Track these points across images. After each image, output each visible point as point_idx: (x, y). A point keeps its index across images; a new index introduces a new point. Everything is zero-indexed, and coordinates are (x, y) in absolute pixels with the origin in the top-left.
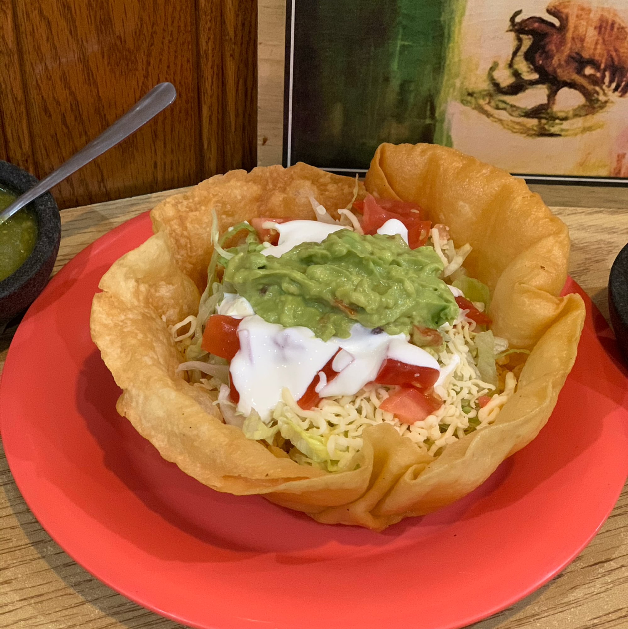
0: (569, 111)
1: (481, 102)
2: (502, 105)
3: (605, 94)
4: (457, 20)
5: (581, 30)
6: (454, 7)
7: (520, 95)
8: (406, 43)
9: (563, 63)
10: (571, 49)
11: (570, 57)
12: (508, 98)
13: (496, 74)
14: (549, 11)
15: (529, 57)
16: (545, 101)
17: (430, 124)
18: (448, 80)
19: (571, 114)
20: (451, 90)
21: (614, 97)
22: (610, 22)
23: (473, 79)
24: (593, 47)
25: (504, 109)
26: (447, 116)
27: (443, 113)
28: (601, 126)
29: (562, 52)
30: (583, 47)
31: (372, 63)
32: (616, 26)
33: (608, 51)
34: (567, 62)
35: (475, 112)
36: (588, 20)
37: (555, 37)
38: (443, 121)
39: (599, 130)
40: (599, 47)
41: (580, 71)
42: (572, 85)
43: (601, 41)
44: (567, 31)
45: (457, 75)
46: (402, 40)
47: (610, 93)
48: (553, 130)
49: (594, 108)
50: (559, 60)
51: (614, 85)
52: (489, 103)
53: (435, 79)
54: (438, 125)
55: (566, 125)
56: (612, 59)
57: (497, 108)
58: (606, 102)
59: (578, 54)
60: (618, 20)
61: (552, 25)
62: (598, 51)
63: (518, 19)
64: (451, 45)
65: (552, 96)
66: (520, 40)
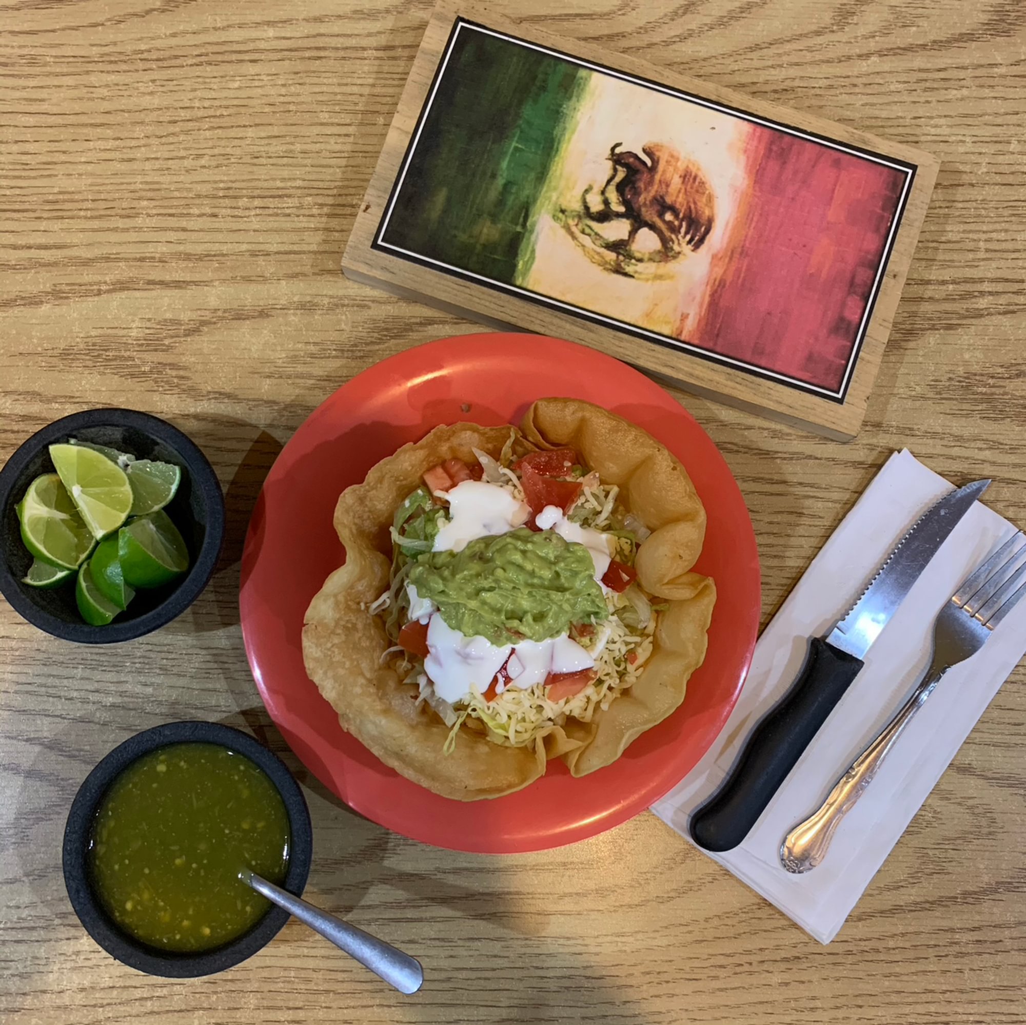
0: (644, 254)
1: (571, 222)
2: (587, 230)
3: (679, 244)
4: (567, 137)
5: (668, 175)
6: (567, 126)
7: (606, 224)
8: (520, 146)
9: (648, 202)
10: (657, 191)
11: (655, 198)
12: (594, 224)
13: (589, 198)
14: (644, 150)
15: (620, 188)
16: (626, 238)
17: (520, 233)
18: (547, 192)
19: (646, 257)
20: (547, 202)
21: (687, 249)
22: (693, 174)
23: (568, 197)
24: (675, 194)
25: (589, 235)
26: (538, 228)
27: (533, 225)
28: (671, 277)
29: (649, 192)
30: (667, 192)
31: (486, 157)
32: (698, 180)
33: (688, 202)
34: (652, 202)
35: (563, 232)
36: (676, 169)
37: (646, 176)
38: (532, 232)
39: (668, 282)
40: (681, 195)
41: (661, 215)
42: (652, 227)
43: (683, 191)
44: (657, 172)
45: (555, 189)
46: (517, 142)
47: (684, 245)
48: (629, 269)
49: (668, 256)
50: (645, 199)
51: (688, 237)
52: (577, 225)
53: (535, 187)
54: (527, 234)
55: (640, 267)
56: (691, 211)
57: (583, 232)
58: (679, 253)
59: (662, 197)
60: (700, 174)
61: (644, 163)
62: (680, 199)
63: (618, 150)
64: (556, 159)
65: (633, 232)
66: (615, 170)
